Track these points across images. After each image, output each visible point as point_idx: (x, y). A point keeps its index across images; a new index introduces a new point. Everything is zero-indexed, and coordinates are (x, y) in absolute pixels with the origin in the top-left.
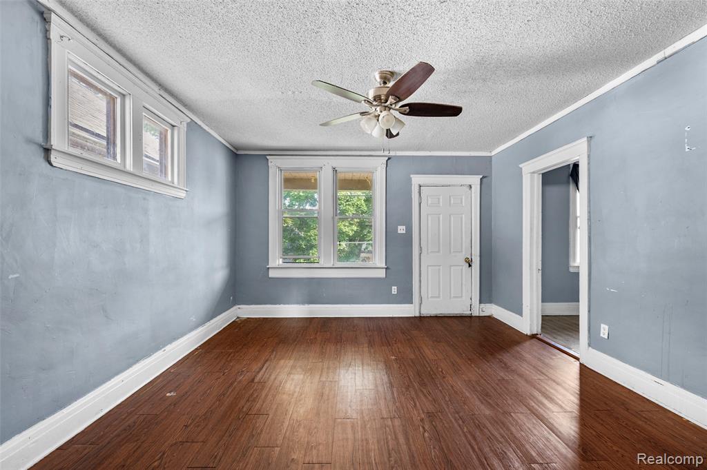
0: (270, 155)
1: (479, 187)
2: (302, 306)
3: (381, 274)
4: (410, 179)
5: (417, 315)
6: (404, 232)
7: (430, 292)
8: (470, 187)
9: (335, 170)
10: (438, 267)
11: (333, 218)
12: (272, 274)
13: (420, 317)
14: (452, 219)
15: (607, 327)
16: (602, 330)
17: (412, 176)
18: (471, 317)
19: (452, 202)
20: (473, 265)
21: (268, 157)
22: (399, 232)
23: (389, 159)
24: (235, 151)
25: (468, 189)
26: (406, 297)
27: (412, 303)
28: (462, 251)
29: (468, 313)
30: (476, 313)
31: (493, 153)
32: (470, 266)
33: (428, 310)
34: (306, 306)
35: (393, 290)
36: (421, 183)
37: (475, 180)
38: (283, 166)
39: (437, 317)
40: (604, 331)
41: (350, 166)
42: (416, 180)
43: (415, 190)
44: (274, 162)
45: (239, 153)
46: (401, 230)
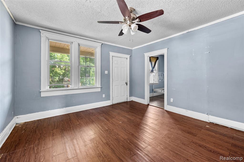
0: (42, 30)
1: (129, 59)
2: (62, 109)
3: (99, 90)
4: (109, 54)
5: (112, 104)
6: (107, 73)
7: (115, 95)
8: (127, 58)
9: (79, 45)
10: (118, 86)
11: (78, 66)
12: (43, 95)
13: (113, 105)
14: (122, 69)
15: (172, 99)
16: (171, 100)
17: (110, 52)
18: (127, 102)
19: (122, 63)
20: (128, 85)
21: (41, 31)
22: (105, 73)
23: (102, 44)
24: (15, 22)
25: (126, 59)
26: (108, 98)
27: (110, 100)
28: (125, 80)
29: (126, 101)
30: (128, 100)
31: (133, 49)
32: (127, 85)
33: (115, 102)
34: (64, 108)
35: (103, 96)
36: (113, 55)
37: (128, 56)
38: (50, 38)
39: (118, 104)
40: (172, 100)
41: (86, 44)
42: (112, 54)
43: (111, 57)
44: (44, 34)
45: (17, 23)
46: (106, 72)
